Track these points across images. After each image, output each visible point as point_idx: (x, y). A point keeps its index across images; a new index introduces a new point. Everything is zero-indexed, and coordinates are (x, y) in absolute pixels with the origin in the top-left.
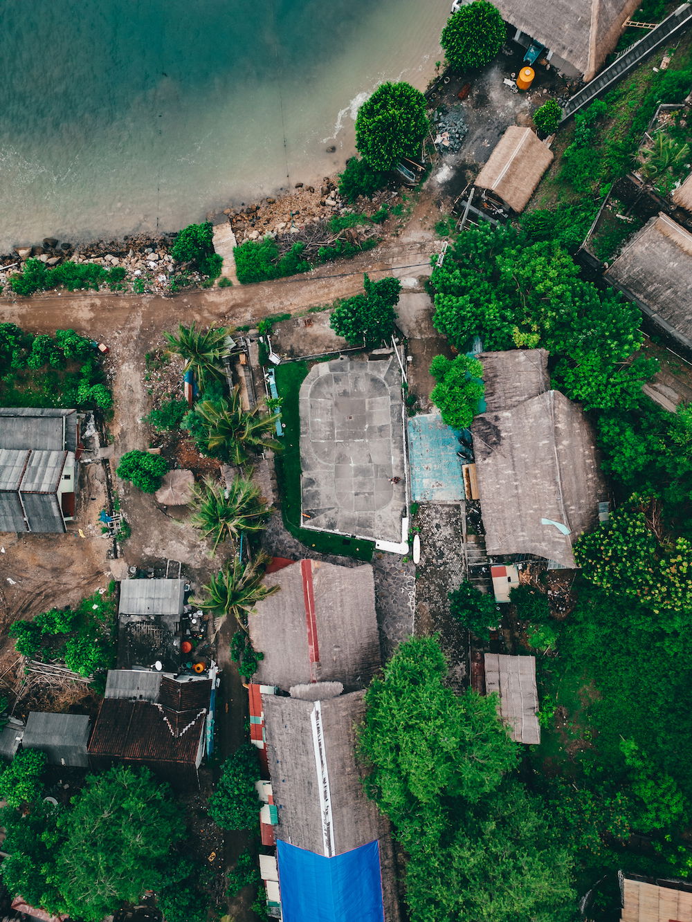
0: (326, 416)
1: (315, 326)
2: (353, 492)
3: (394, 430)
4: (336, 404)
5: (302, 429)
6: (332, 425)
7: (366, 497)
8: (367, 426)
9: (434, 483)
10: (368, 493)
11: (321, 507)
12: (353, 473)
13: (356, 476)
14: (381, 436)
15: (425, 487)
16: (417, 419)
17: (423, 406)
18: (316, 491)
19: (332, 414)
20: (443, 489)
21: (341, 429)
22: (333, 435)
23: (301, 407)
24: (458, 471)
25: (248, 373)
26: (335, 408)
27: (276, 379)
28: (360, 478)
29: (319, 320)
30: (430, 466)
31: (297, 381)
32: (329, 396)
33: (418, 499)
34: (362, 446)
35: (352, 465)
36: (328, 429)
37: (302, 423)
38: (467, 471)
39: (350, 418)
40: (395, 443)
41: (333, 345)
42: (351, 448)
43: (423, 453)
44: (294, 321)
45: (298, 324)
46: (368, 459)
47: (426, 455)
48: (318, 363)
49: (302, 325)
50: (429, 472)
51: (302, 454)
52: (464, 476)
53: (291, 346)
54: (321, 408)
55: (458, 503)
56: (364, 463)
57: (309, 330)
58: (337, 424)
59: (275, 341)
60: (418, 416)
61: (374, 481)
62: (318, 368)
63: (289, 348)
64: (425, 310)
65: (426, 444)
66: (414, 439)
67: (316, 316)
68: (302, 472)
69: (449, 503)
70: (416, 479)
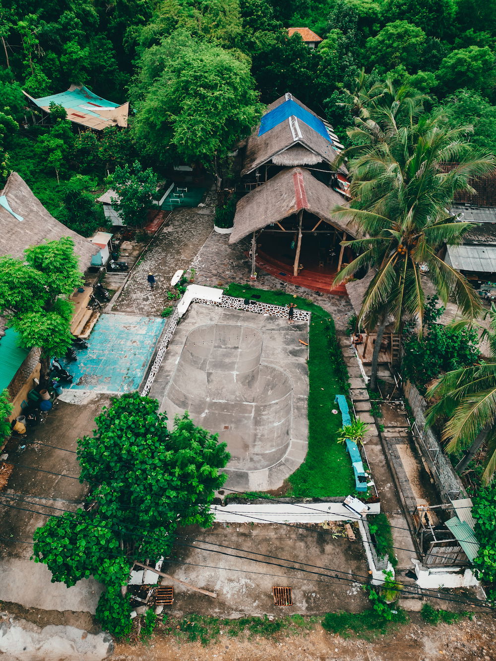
0: (266, 432)
1: (267, 584)
2: (240, 350)
3: (164, 388)
4: (246, 447)
5: (305, 405)
6: (257, 422)
7: (225, 344)
8: (203, 415)
9: (133, 329)
10: (221, 347)
11: (283, 332)
12: (236, 366)
13: (234, 363)
14: (186, 398)
15: (145, 328)
16: (123, 390)
17: (107, 403)
18: (288, 344)
19: (256, 435)
20: (125, 323)
21: (244, 417)
22: (258, 411)
23: (305, 431)
24: (96, 335)
25: (409, 502)
26: (250, 442)
27: (352, 470)
28: (227, 360)
29: (257, 597)
30: (129, 343)
31: (311, 468)
32: (256, 458)
33: (159, 320)
34: (218, 394)
35: (235, 373)
36: (265, 417)
37: (305, 411)
38: (83, 332)
39: (226, 428)
40: (167, 376)
41: (234, 538)
42: (233, 393)
43: (133, 355)
44: (317, 607)
45: (308, 598)
46: (212, 377)
47: (128, 354)
48: (271, 492)
49: (296, 595)
50: (134, 339)
51: (307, 379)
52: (90, 330)
53: (323, 551)
54: (272, 441)
55: (112, 312)
56: (218, 374)
57: (283, 581)
58: (250, 423)
59: (359, 568)
60: (120, 394)
61: (210, 356)
62: (271, 483)
63: (329, 548)
64: (18, 556)
65: (123, 364)
66: (138, 370)
67: (263, 607)
68: (308, 362)
69: (123, 313)
70: (153, 335)
